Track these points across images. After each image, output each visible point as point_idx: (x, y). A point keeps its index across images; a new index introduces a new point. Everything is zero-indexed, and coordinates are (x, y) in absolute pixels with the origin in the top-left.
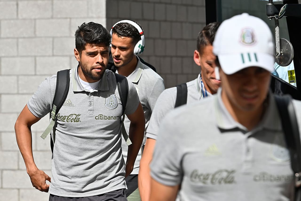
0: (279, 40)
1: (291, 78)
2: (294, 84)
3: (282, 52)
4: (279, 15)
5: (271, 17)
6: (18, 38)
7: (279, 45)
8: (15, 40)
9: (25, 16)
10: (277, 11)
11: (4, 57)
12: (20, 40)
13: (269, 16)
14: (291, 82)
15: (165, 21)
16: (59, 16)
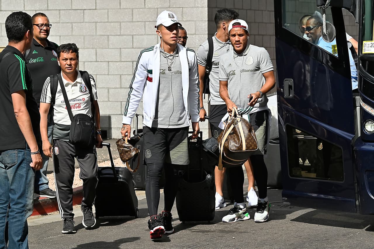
0: (325, 24)
1: (334, 50)
2: (336, 55)
3: (327, 32)
4: (326, 5)
5: (320, 7)
6: (145, 22)
7: (325, 27)
8: (143, 23)
9: (150, 6)
10: (324, 3)
11: (135, 35)
12: (147, 23)
13: (318, 6)
14: (334, 53)
15: (251, 9)
16: (174, 6)
